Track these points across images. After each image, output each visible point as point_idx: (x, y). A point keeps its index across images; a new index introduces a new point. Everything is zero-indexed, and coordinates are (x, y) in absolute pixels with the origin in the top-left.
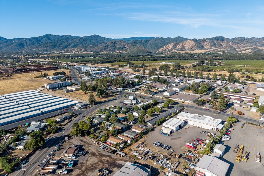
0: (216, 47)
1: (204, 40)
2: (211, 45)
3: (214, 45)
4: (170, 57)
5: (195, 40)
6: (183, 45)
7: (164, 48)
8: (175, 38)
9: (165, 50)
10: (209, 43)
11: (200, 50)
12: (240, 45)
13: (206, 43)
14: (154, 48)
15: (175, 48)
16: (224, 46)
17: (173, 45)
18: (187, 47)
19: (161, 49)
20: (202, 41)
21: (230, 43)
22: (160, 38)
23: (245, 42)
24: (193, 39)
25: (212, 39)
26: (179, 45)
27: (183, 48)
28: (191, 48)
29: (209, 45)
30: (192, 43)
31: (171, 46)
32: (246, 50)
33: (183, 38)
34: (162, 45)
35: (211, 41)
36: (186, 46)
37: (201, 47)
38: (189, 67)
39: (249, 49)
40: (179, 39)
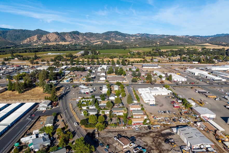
0: (75, 40)
1: (64, 34)
2: (71, 38)
3: (74, 38)
4: (46, 49)
5: (57, 33)
6: (47, 38)
7: (28, 40)
8: (35, 30)
9: (30, 41)
10: (70, 36)
11: (64, 42)
12: (91, 39)
13: (66, 37)
14: (15, 39)
15: (40, 40)
16: (81, 39)
17: (37, 37)
18: (52, 40)
19: (26, 41)
20: (63, 34)
21: (85, 37)
22: (19, 30)
23: (93, 36)
24: (55, 33)
25: (70, 33)
26: (43, 38)
27: (48, 40)
28: (56, 40)
29: (70, 38)
30: (56, 36)
31: (35, 38)
32: (97, 42)
33: (43, 31)
34: (24, 37)
35: (70, 35)
36: (50, 38)
37: (64, 40)
38: (79, 56)
39: (99, 42)
40: (40, 31)
